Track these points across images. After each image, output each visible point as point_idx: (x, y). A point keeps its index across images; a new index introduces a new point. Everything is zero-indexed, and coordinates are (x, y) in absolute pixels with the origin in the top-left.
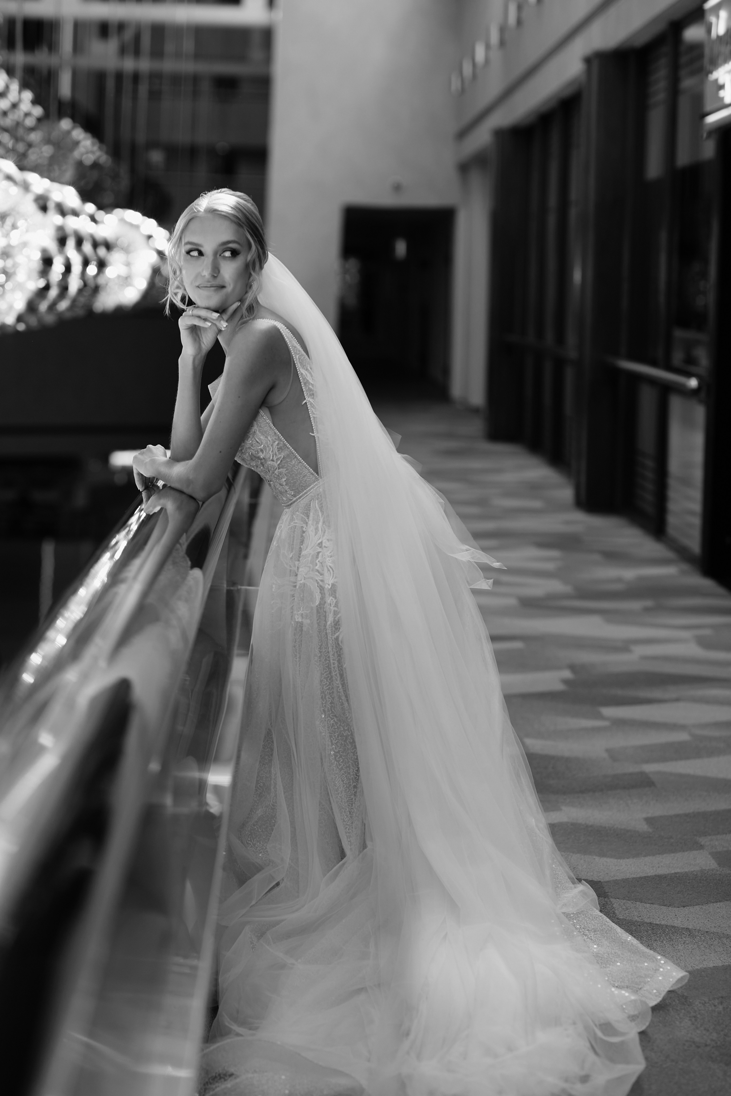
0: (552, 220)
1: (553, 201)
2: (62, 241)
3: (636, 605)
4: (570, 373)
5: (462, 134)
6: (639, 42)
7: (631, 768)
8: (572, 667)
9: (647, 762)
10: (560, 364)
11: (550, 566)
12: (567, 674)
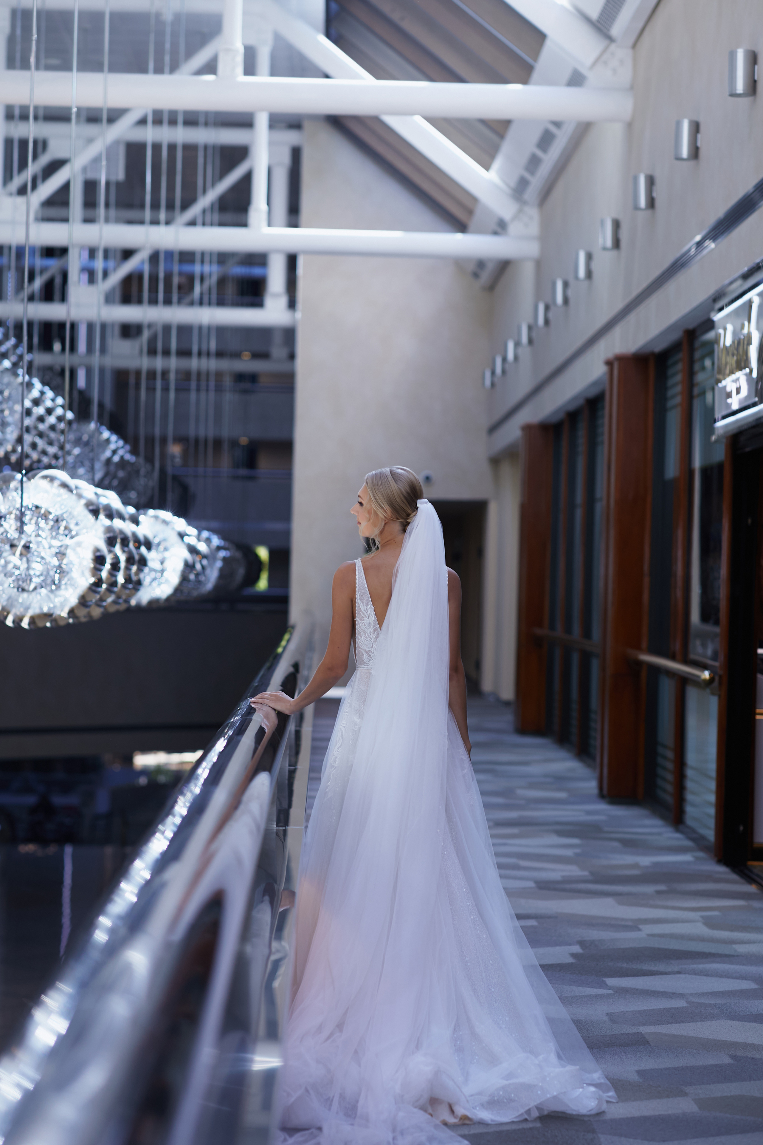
0: (579, 514)
1: (580, 497)
2: (111, 542)
3: (649, 889)
4: (595, 665)
5: (493, 429)
6: (658, 348)
7: (629, 1030)
8: (582, 943)
9: (644, 1025)
10: (586, 658)
11: (569, 853)
12: (577, 949)
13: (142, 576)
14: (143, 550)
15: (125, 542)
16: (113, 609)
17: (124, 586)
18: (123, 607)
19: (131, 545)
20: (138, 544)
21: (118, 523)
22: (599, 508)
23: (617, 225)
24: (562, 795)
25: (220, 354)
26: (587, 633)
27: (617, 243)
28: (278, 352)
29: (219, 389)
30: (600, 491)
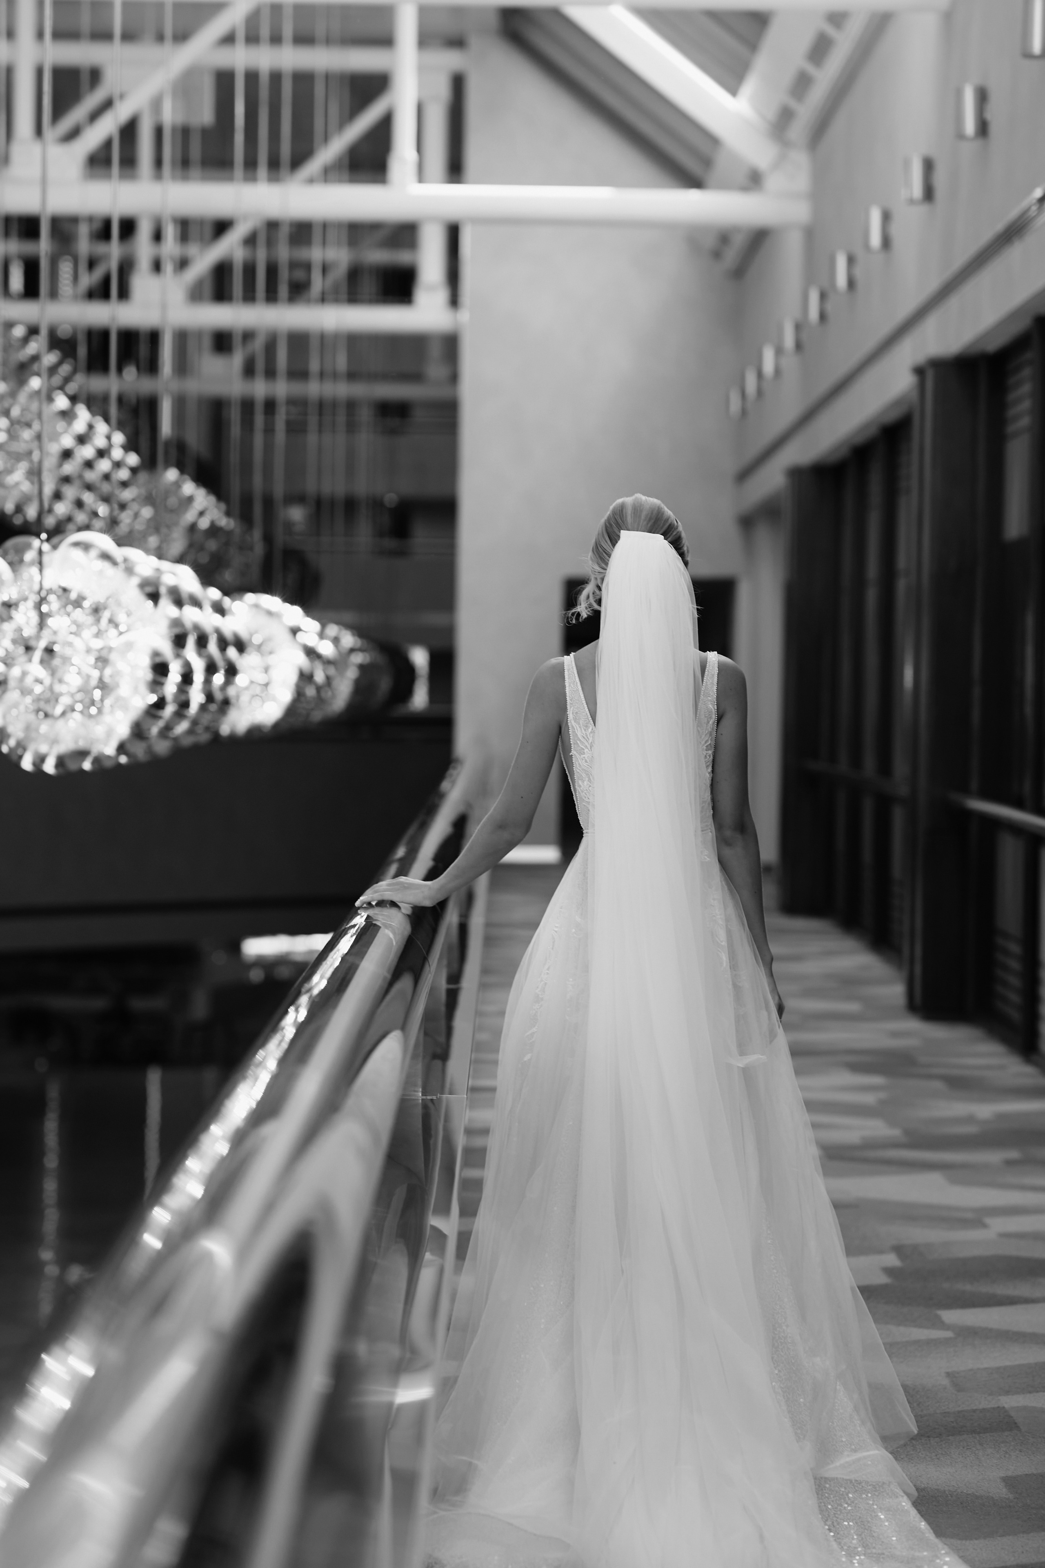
0: (872, 596)
1: (873, 570)
2: (179, 641)
3: (994, 1157)
4: (898, 816)
5: (744, 475)
6: (993, 346)
7: (983, 1402)
8: (898, 1250)
9: (1007, 1393)
10: (884, 804)
11: (869, 1099)
12: (892, 1260)
13: (231, 691)
14: (232, 652)
15: (202, 641)
16: (188, 741)
17: (203, 708)
18: (204, 737)
19: (213, 647)
20: (223, 644)
21: (190, 615)
22: (902, 585)
23: (929, 166)
24: (853, 1007)
25: (352, 376)
26: (885, 767)
27: (929, 194)
28: (435, 370)
29: (351, 427)
30: (902, 561)
